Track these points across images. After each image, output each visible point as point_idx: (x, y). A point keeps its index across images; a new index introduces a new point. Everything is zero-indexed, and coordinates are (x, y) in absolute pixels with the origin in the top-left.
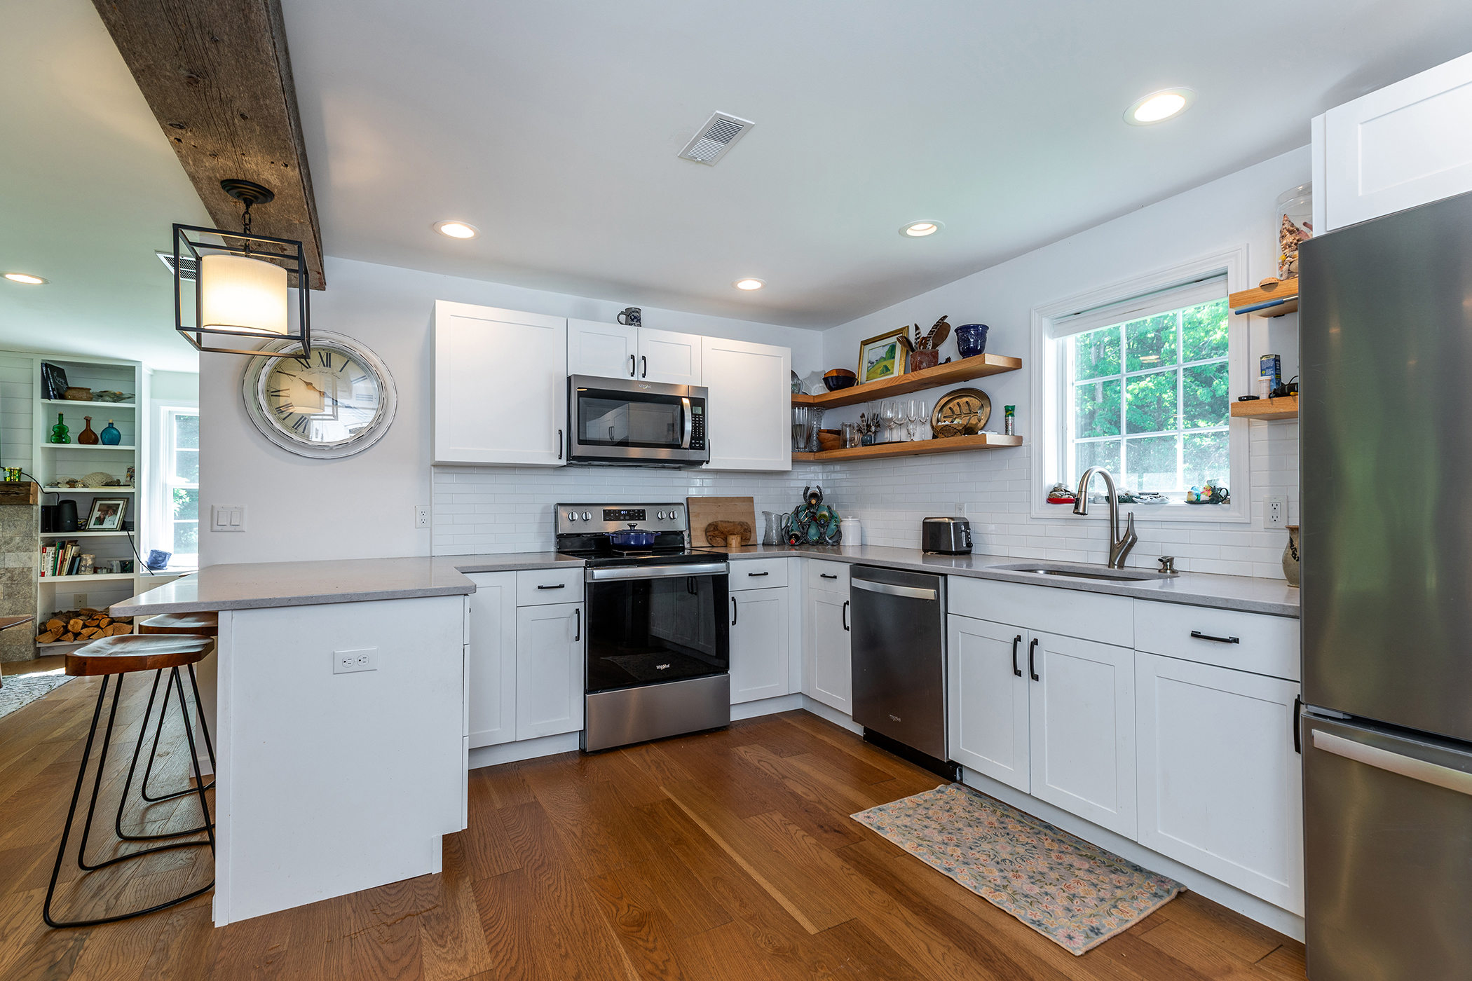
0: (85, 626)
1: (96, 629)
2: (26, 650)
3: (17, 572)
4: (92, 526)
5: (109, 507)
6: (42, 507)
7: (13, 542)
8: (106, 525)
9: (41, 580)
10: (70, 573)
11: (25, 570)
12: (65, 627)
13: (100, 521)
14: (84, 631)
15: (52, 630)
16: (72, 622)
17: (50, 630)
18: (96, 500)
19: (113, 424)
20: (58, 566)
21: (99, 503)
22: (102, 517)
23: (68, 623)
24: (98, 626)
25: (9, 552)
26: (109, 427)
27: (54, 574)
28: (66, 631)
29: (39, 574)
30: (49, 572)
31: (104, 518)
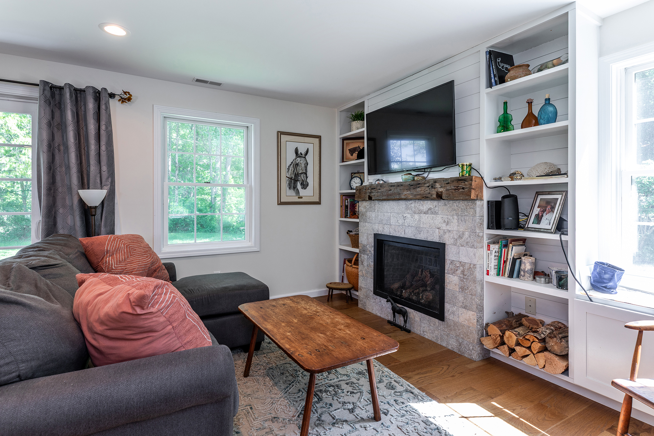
0: (518, 344)
1: (528, 352)
2: (473, 349)
3: (467, 266)
4: (531, 225)
5: (548, 202)
6: (488, 202)
7: (464, 237)
8: (544, 224)
9: (487, 278)
10: (511, 276)
11: (472, 266)
12: (502, 337)
13: (539, 219)
14: (518, 349)
15: (492, 336)
16: (507, 333)
17: (490, 336)
18: (538, 194)
19: (549, 99)
20: (502, 266)
21: (540, 197)
22: (540, 215)
23: (504, 333)
24: (529, 348)
25: (462, 246)
26: (545, 104)
27: (498, 274)
28: (503, 343)
29: (485, 272)
30: (493, 272)
31: (542, 216)
